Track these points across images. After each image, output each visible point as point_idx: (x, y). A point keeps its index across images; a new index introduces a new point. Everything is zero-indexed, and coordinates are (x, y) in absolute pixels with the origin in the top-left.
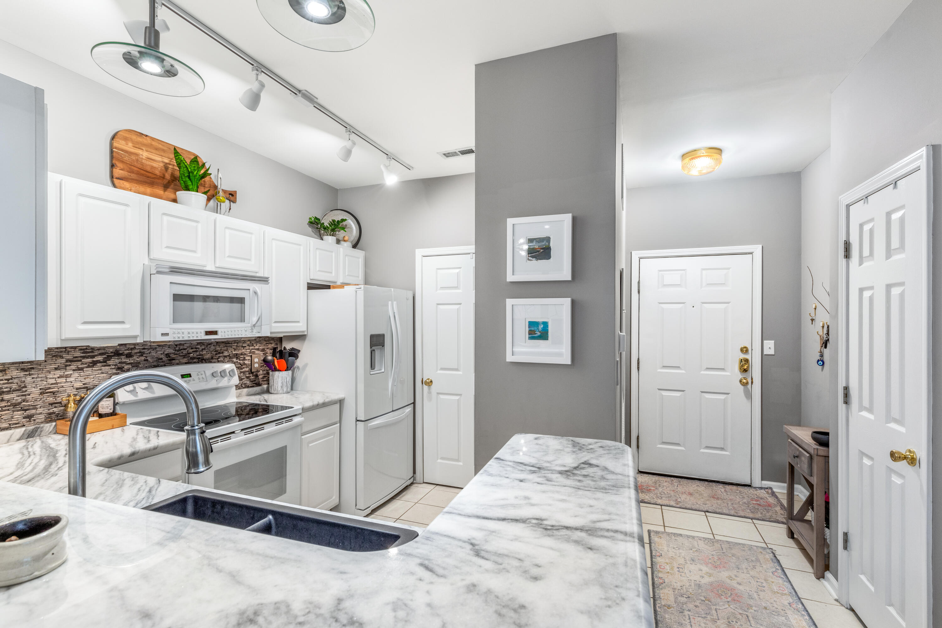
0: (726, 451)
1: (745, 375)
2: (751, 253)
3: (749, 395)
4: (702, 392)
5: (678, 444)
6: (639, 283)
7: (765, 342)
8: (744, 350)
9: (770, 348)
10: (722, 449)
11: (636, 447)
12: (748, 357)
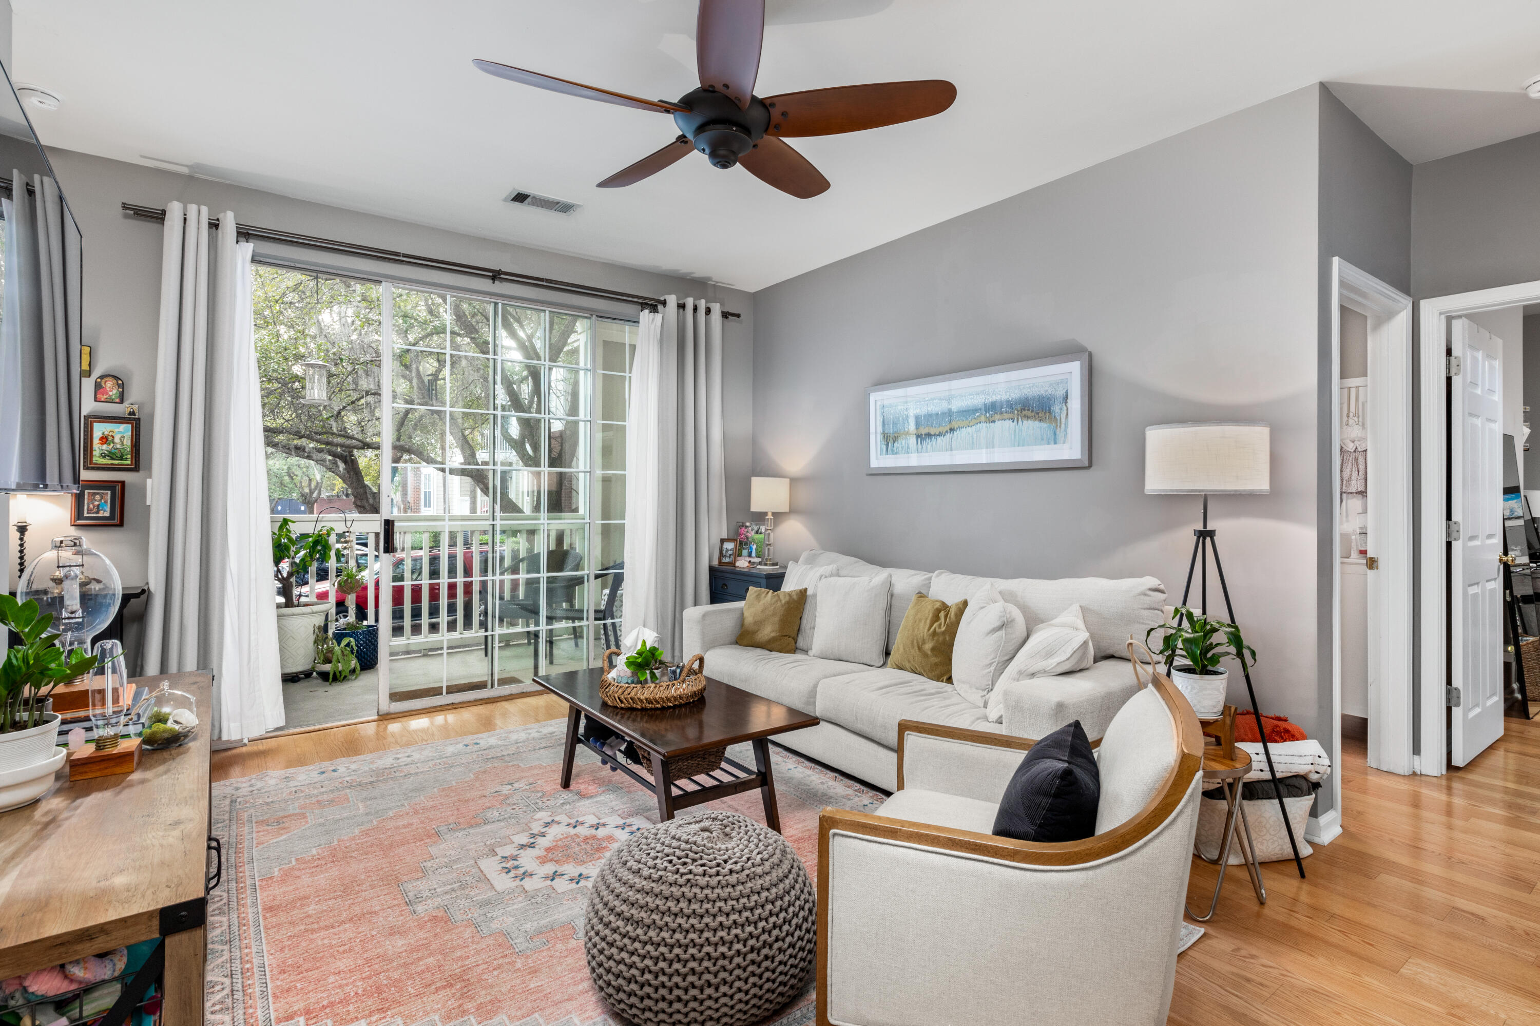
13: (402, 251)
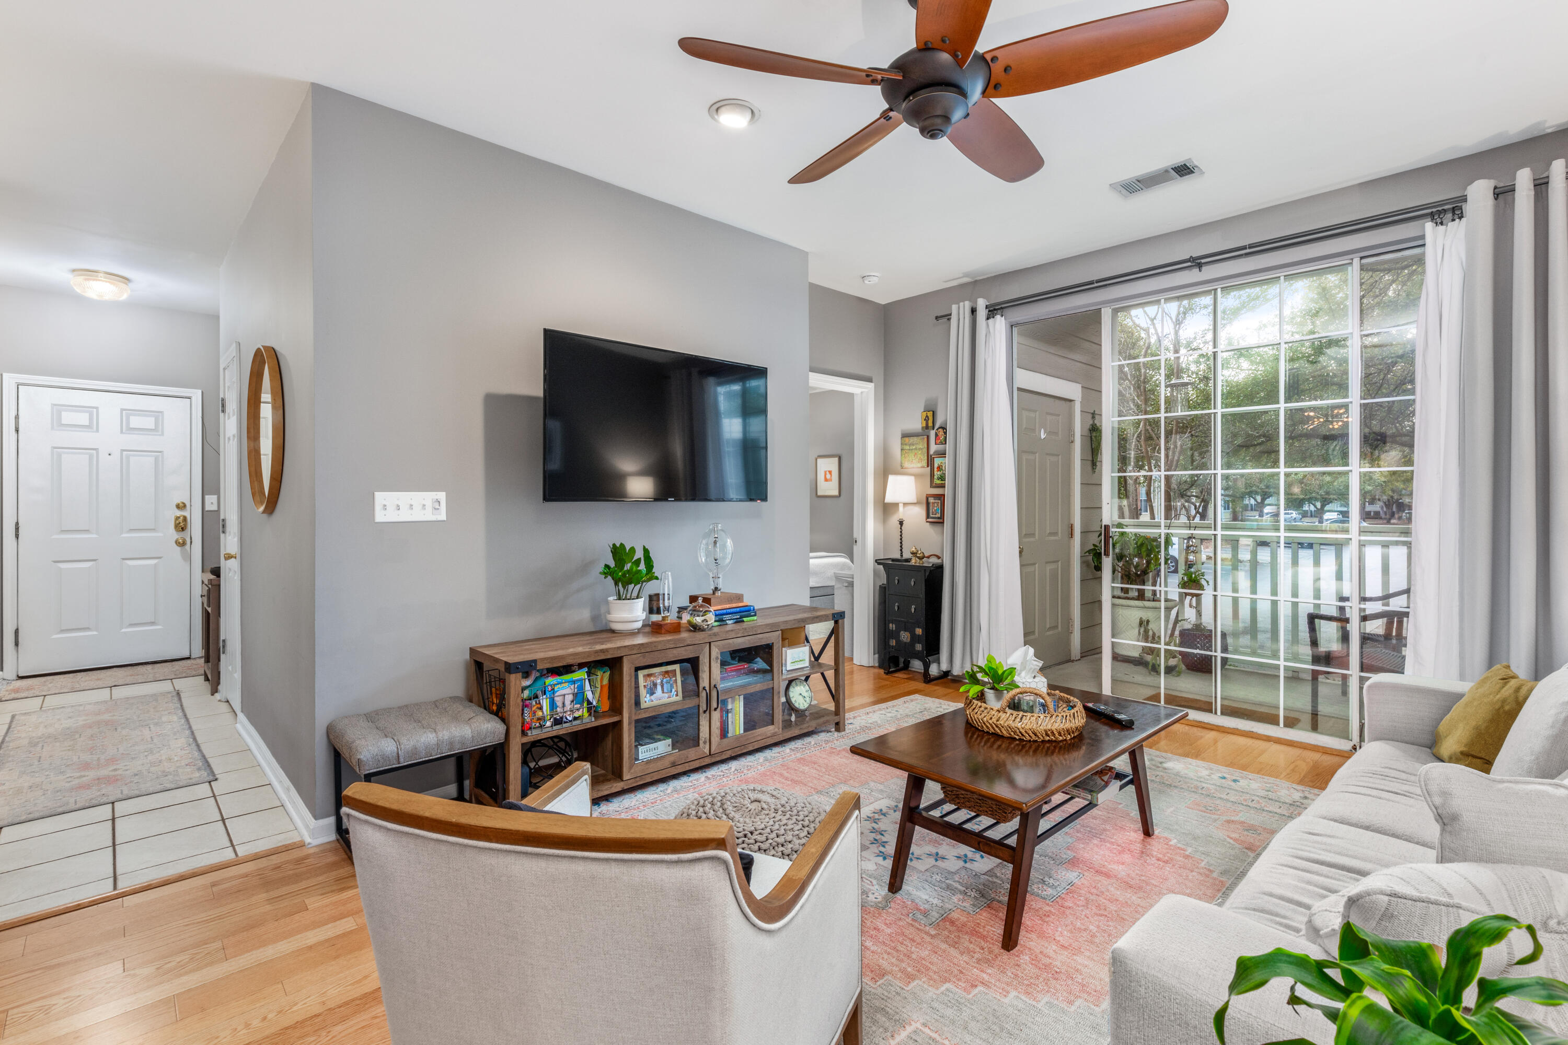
0: (158, 625)
1: (182, 534)
2: (189, 398)
3: (189, 558)
4: (124, 559)
5: (88, 629)
6: (17, 417)
7: (207, 497)
8: (181, 506)
9: (212, 503)
10: (153, 623)
11: (14, 644)
12: (186, 513)
13: (1095, 278)
